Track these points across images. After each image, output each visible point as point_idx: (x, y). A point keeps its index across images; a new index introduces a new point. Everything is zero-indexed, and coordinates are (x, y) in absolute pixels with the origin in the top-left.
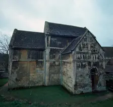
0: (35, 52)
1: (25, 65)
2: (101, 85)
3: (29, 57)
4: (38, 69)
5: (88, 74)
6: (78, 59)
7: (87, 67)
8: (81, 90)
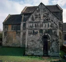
0: (15, 26)
1: (10, 34)
2: (53, 51)
3: (12, 29)
4: (17, 36)
5: (39, 40)
6: (31, 27)
7: (39, 34)
8: (32, 52)
